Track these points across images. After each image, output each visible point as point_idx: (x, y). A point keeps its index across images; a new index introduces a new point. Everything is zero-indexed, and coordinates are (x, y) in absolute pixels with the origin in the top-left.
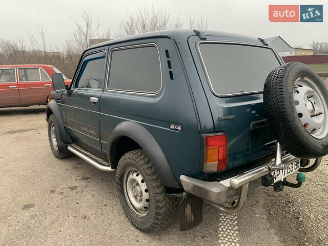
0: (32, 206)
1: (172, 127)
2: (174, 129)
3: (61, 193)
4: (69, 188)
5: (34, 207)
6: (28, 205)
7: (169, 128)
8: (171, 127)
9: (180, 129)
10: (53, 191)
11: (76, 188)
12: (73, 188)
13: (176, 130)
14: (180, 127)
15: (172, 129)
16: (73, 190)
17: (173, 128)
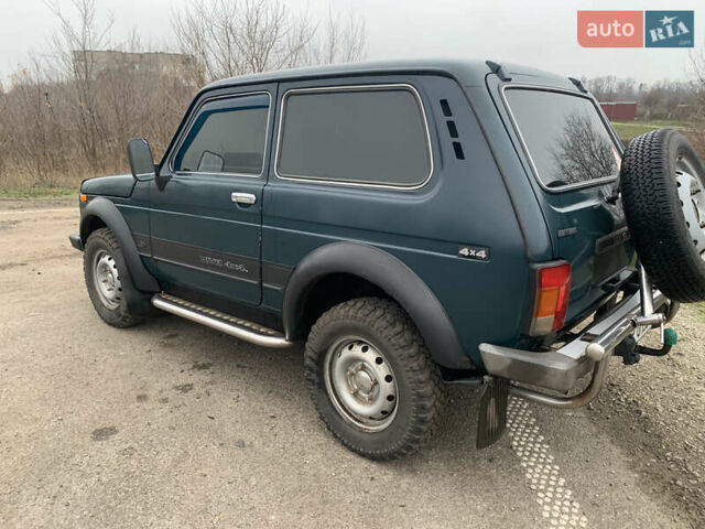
0: (113, 431)
1: (465, 251)
2: (469, 257)
3: (165, 401)
4: (177, 388)
5: (116, 432)
6: (102, 430)
7: (457, 253)
8: (461, 252)
9: (484, 256)
10: (141, 398)
11: (191, 387)
12: (186, 388)
13: (475, 257)
14: (483, 252)
15: (464, 256)
16: (187, 391)
17: (467, 254)
